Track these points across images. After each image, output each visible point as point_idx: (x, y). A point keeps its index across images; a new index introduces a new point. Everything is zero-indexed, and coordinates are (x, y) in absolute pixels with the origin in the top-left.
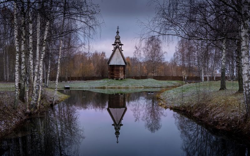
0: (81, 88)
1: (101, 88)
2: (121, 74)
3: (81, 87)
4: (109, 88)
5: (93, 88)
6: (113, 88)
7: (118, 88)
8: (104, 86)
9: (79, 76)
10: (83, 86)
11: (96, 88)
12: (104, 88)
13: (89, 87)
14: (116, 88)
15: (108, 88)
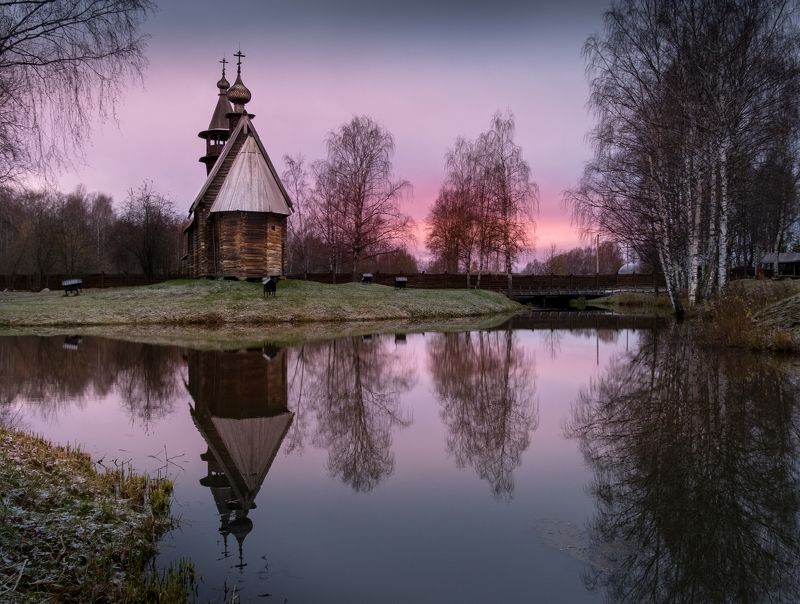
0: (71, 325)
1: (198, 323)
2: (271, 255)
3: (70, 319)
4: (244, 322)
5: (147, 324)
6: (267, 322)
7: (291, 321)
8: (213, 310)
9: (19, 272)
10: (84, 316)
11: (165, 323)
12: (213, 322)
13: (122, 319)
14: (281, 322)
15: (237, 322)
